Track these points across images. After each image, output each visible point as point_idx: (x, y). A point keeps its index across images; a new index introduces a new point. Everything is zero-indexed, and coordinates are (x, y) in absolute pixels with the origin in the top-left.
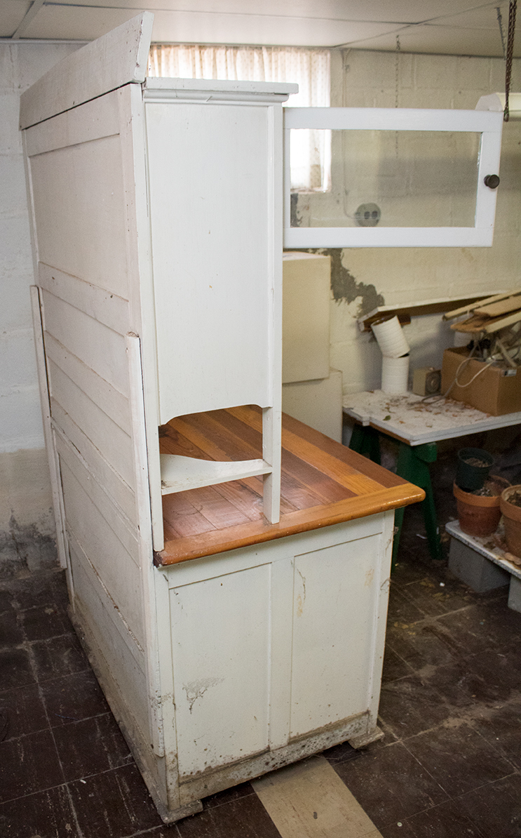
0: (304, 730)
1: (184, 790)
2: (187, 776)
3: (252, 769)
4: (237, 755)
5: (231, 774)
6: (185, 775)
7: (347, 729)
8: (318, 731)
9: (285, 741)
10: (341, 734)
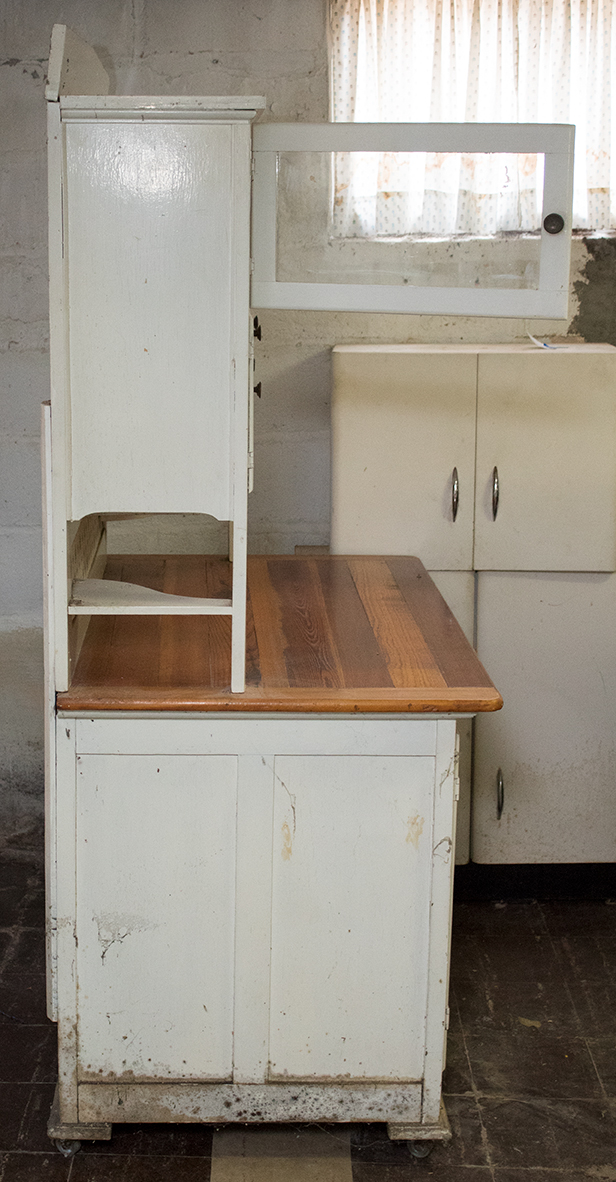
0: (299, 1070)
1: (85, 1094)
2: (94, 1074)
3: (200, 1103)
4: (178, 1070)
5: (164, 1098)
6: (91, 1070)
7: (379, 1096)
8: (323, 1081)
9: (259, 1076)
10: (367, 1103)
